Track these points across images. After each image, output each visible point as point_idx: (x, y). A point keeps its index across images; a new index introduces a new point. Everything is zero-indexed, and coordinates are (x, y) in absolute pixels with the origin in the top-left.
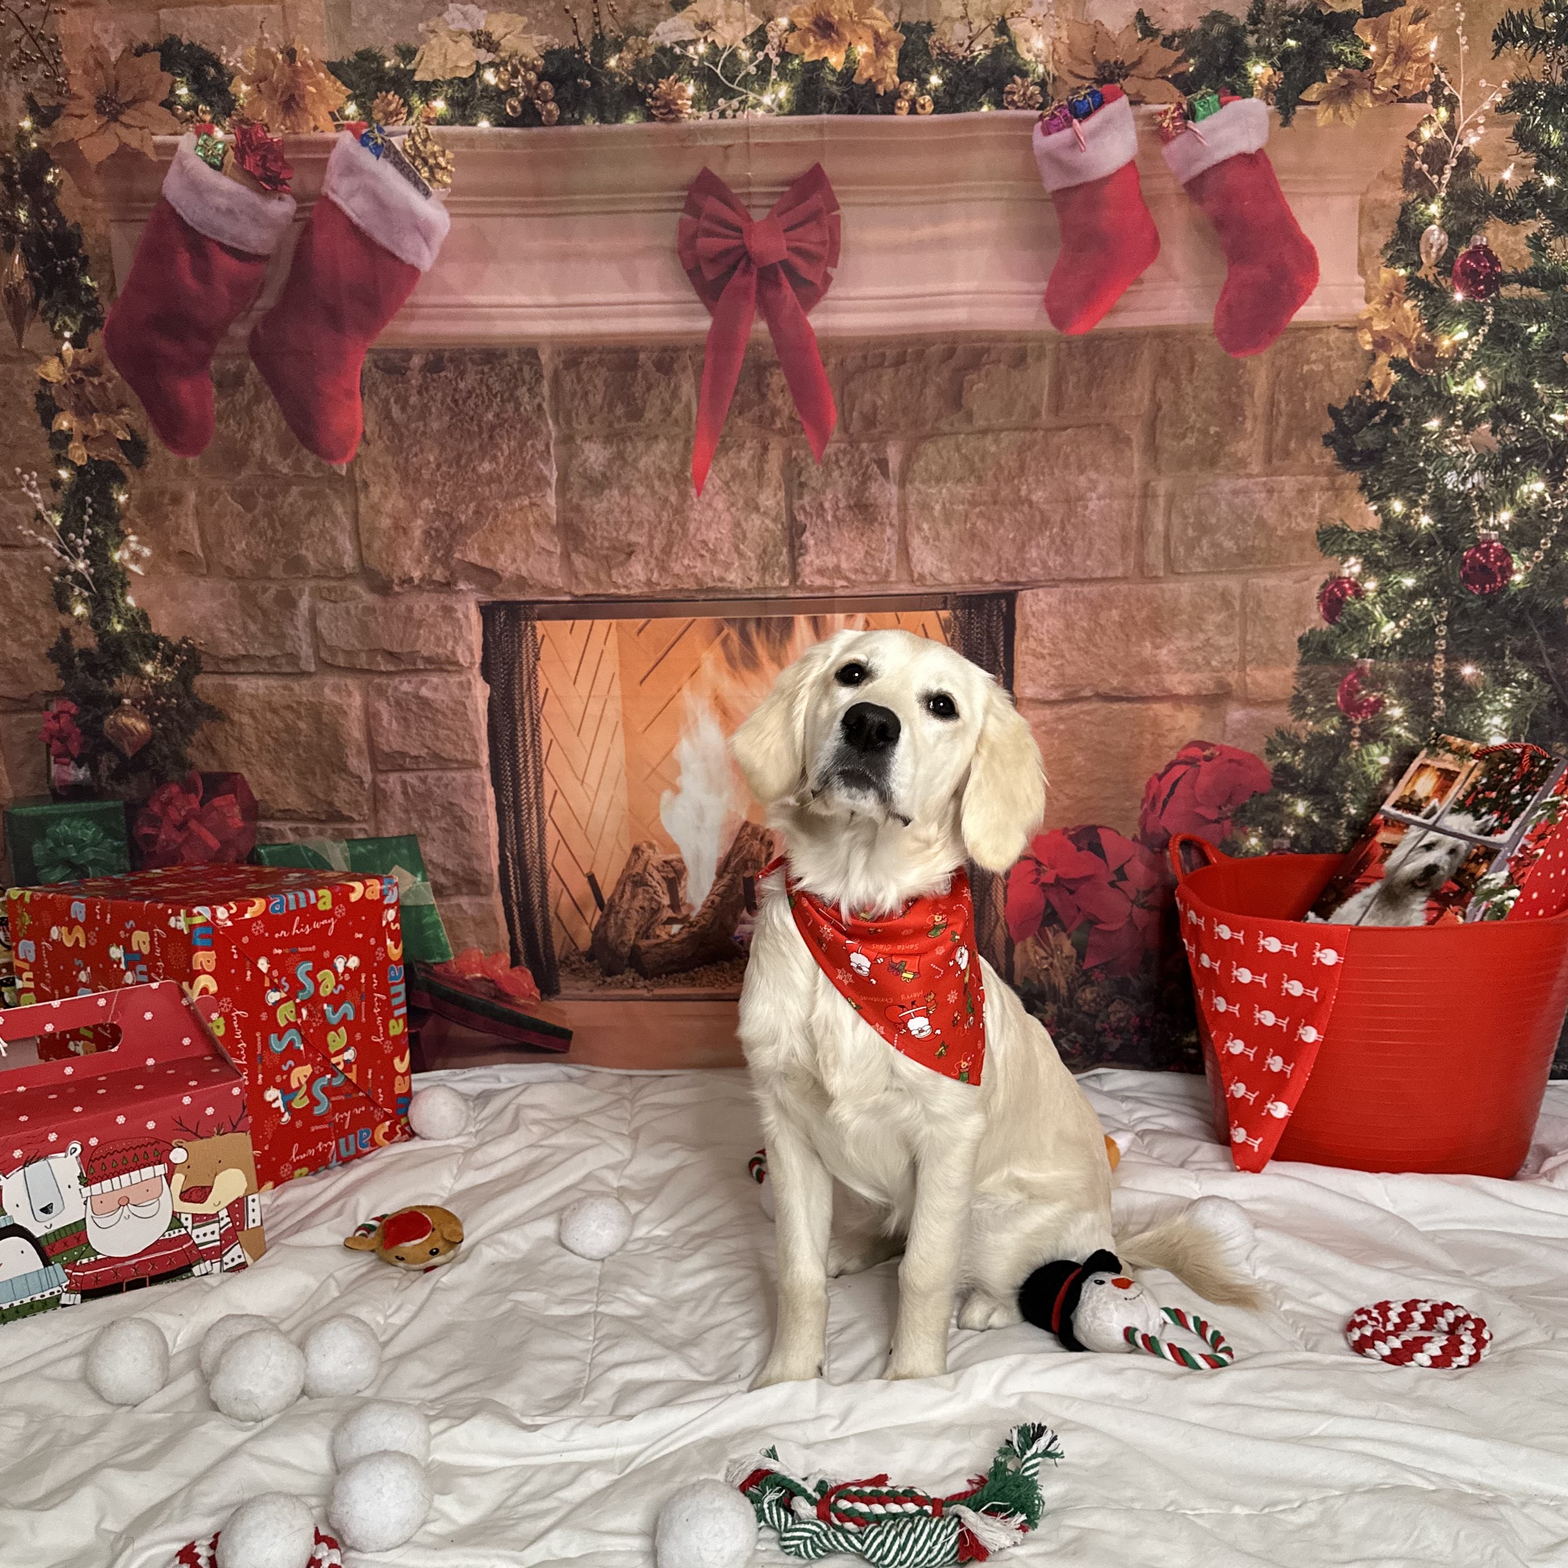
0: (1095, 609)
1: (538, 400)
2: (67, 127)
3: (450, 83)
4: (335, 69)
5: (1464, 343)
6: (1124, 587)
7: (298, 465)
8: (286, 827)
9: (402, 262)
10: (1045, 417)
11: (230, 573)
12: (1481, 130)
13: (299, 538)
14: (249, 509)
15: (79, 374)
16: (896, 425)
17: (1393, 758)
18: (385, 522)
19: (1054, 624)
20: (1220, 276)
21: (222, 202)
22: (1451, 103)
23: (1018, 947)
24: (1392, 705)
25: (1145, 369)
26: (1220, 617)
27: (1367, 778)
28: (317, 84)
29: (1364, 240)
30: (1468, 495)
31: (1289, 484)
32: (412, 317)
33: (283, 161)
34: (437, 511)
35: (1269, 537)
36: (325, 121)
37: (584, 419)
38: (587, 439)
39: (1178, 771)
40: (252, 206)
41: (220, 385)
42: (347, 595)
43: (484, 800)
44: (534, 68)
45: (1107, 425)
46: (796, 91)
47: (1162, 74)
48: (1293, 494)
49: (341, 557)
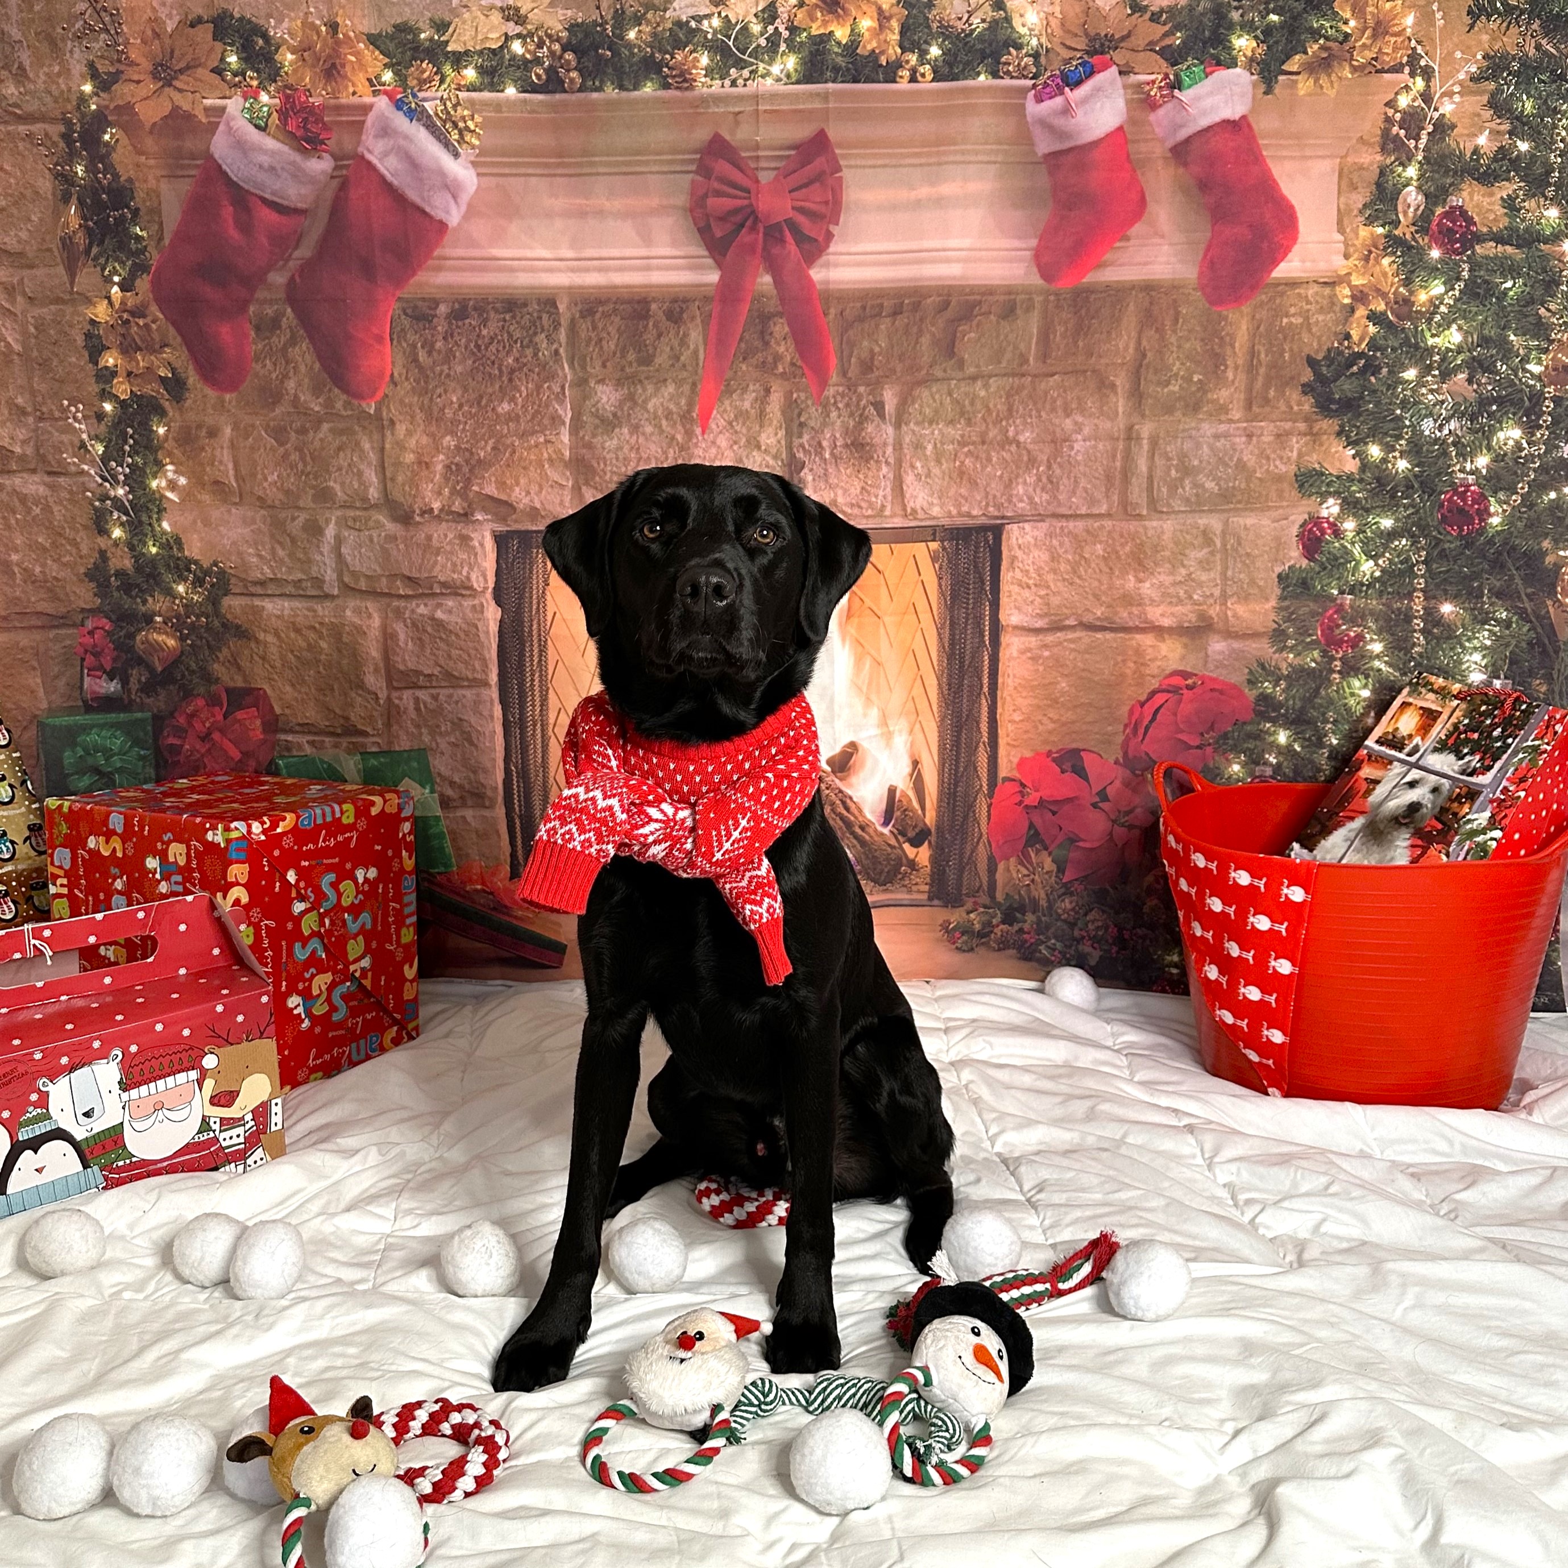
0: (1079, 543)
1: (555, 346)
2: (124, 91)
3: (481, 53)
4: (373, 40)
5: (1441, 298)
6: (1108, 524)
7: (329, 404)
8: (303, 739)
9: (432, 218)
10: (1033, 364)
11: (262, 502)
12: (1457, 98)
13: (327, 471)
14: (281, 444)
15: (125, 316)
16: (894, 371)
17: (1374, 691)
18: (409, 458)
19: (1042, 556)
20: (1204, 235)
21: (265, 160)
22: (1427, 73)
23: (1001, 866)
24: (1372, 640)
25: (1130, 319)
26: (1202, 554)
27: (1348, 709)
28: (357, 54)
29: (1343, 200)
30: (1444, 441)
31: (1267, 430)
32: (439, 269)
33: (323, 123)
34: (458, 447)
35: (1248, 479)
36: (362, 87)
37: (598, 364)
38: (598, 382)
39: (1160, 698)
40: (293, 163)
41: (258, 329)
42: (371, 524)
43: (492, 717)
44: (558, 40)
45: (1094, 371)
46: (803, 62)
47: (1150, 47)
48: (1271, 438)
49: (366, 488)
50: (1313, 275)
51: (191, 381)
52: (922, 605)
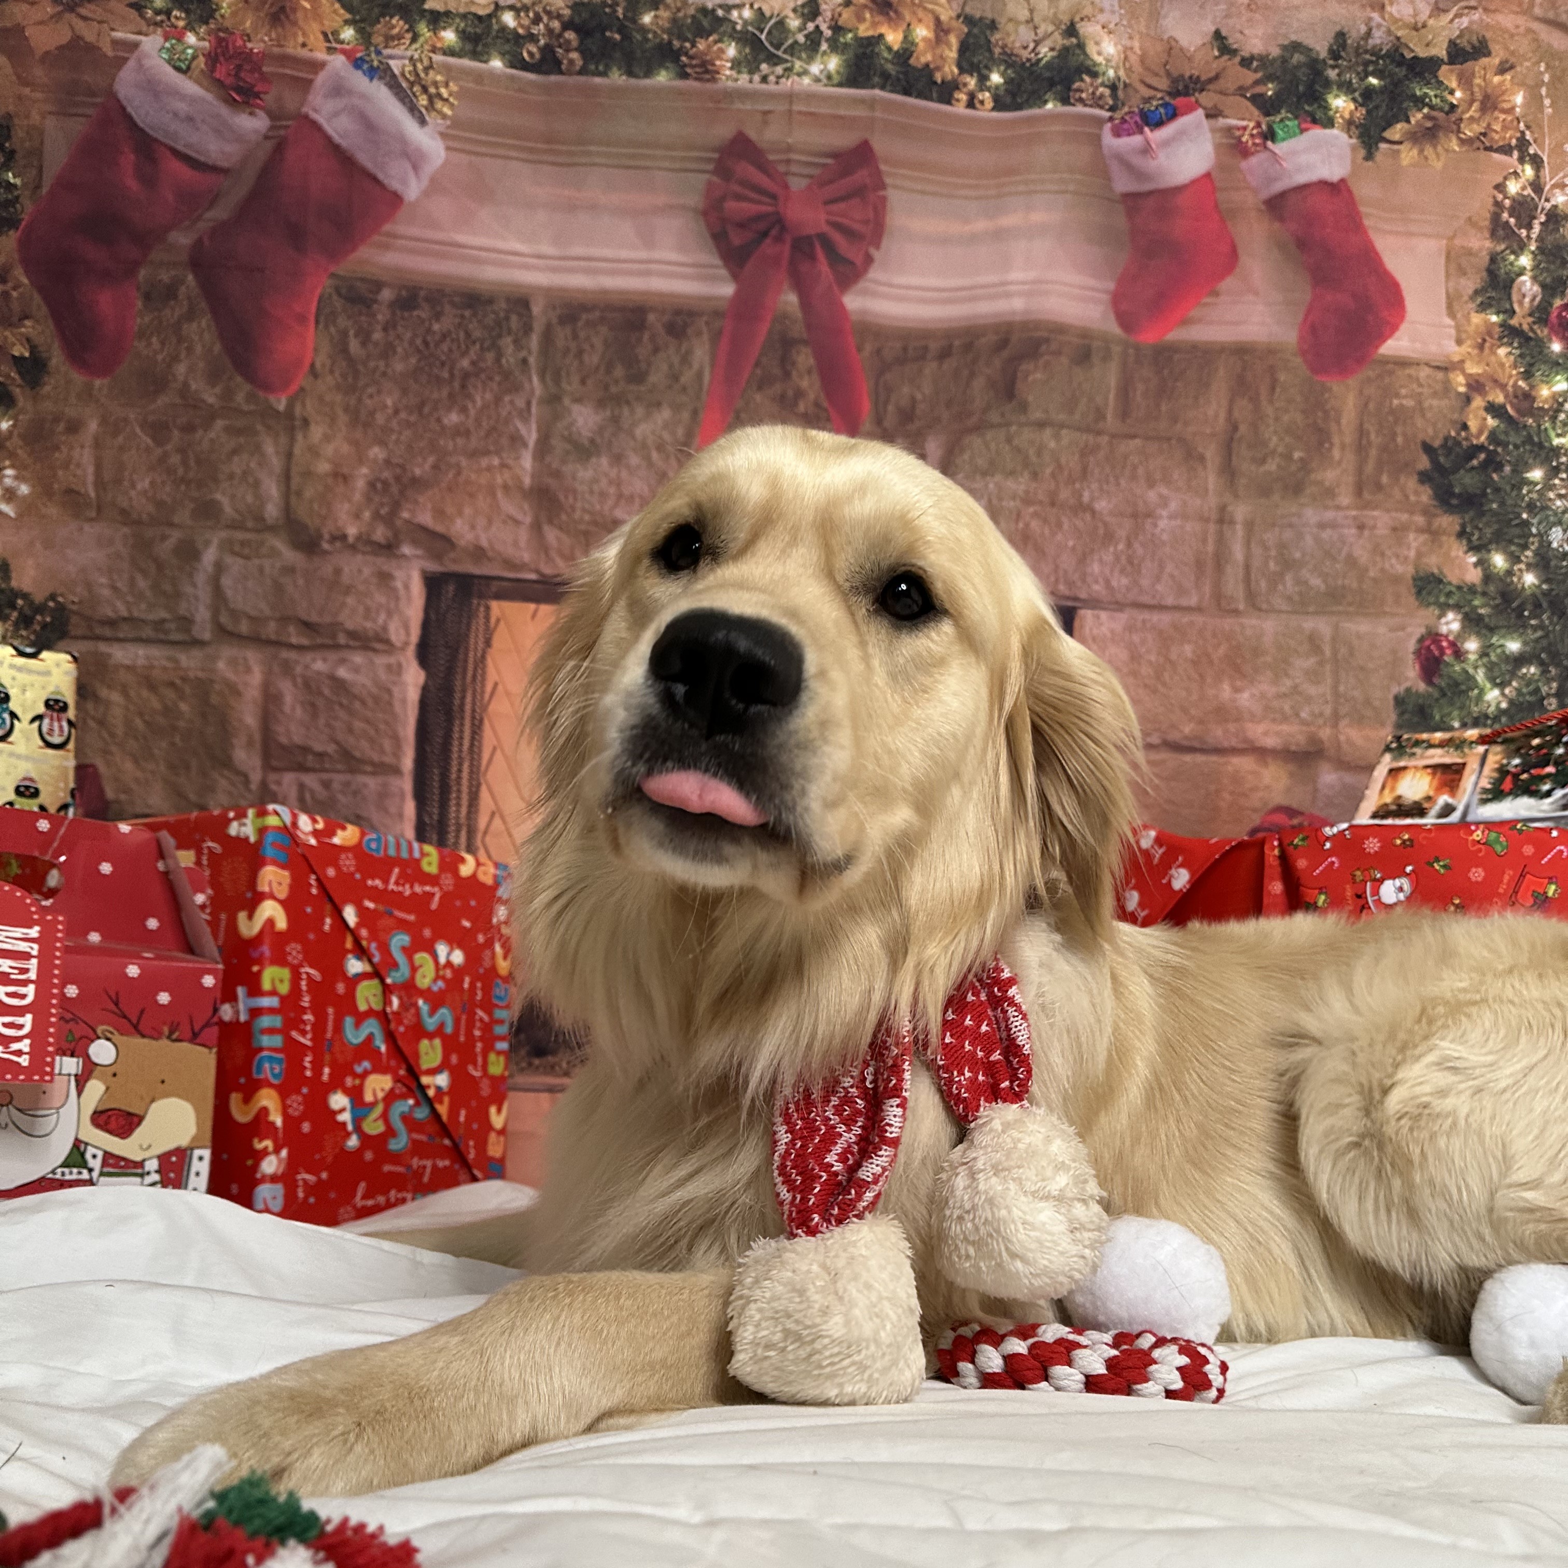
1: (524, 353)
5: (1564, 395)
6: (1198, 620)
7: (227, 395)
10: (1111, 421)
11: (126, 516)
13: (215, 479)
14: (159, 443)
16: (939, 420)
18: (324, 468)
20: (1304, 294)
21: (182, 107)
22: (1536, 163)
26: (1311, 662)
29: (1451, 284)
31: (1382, 520)
33: (262, 74)
34: (387, 461)
35: (1360, 578)
36: (315, 40)
37: (576, 379)
38: (576, 400)
41: (147, 298)
42: (264, 550)
44: (558, 17)
45: (1179, 440)
46: (848, 64)
47: (1241, 91)
48: (1386, 532)
49: (263, 504)
50: (1423, 357)
51: (54, 362)
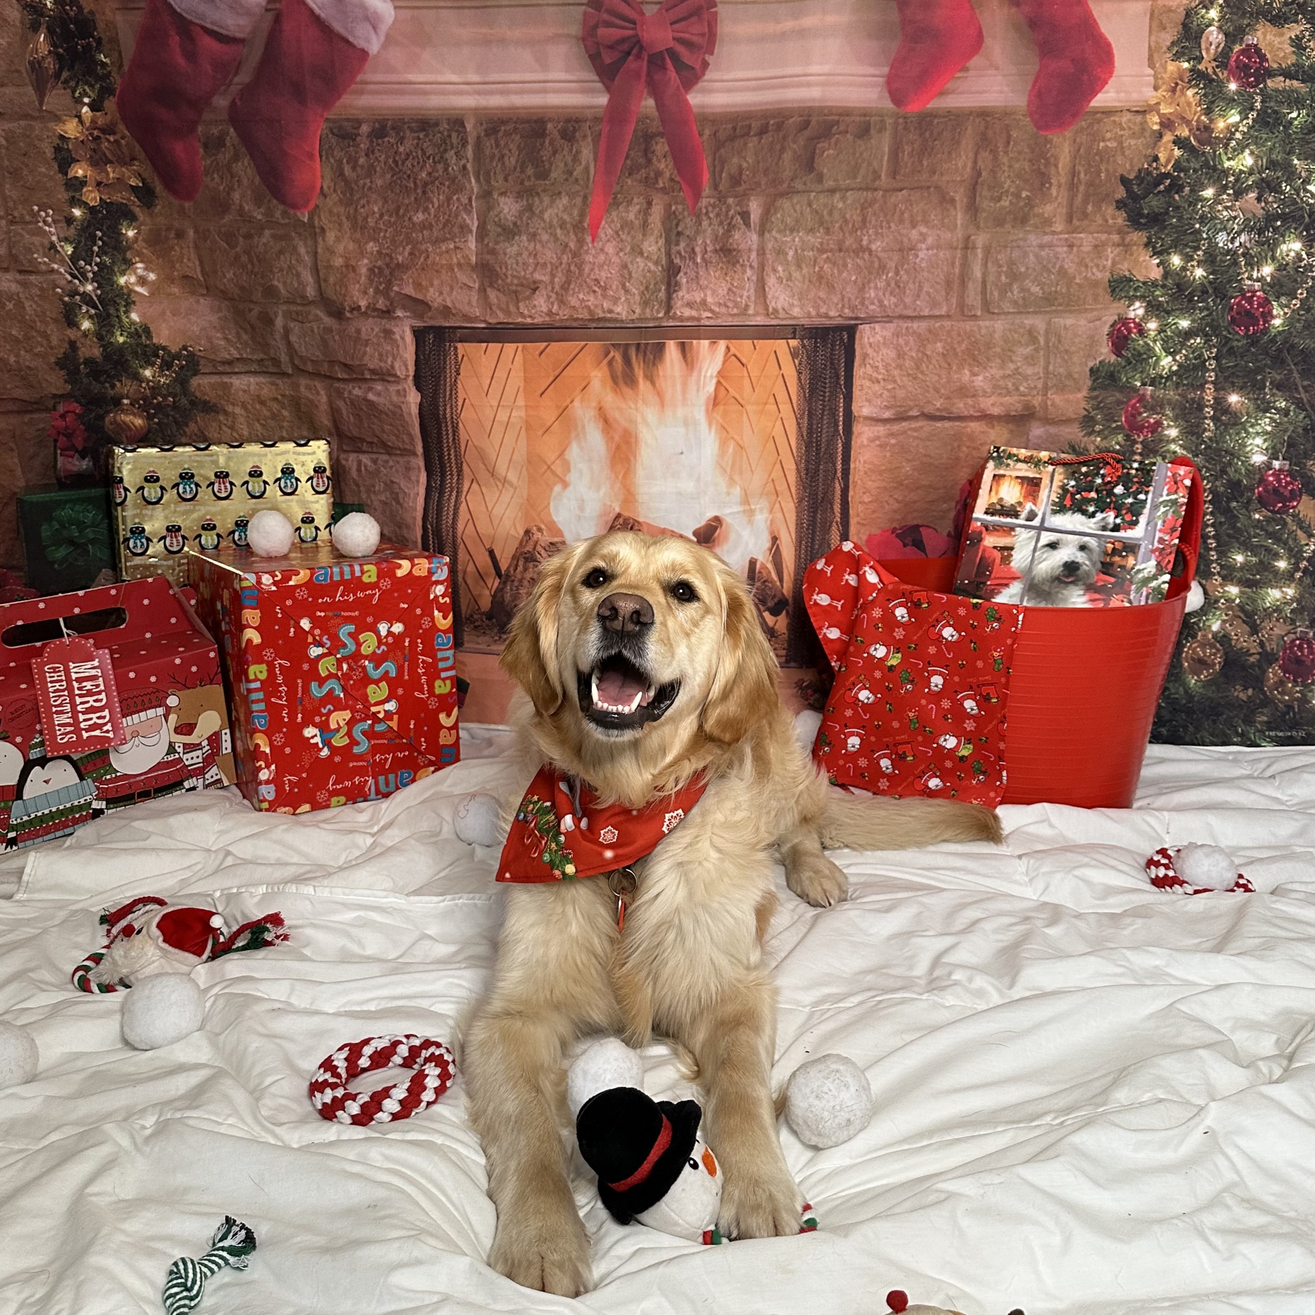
0: (922, 341)
5: (1236, 126)
6: (947, 324)
7: (269, 213)
9: (354, 46)
10: (884, 180)
11: (224, 295)
13: (272, 271)
14: (232, 247)
15: (95, 133)
16: (758, 184)
18: (338, 262)
19: (889, 354)
20: (1033, 67)
24: (1169, 426)
25: (968, 142)
26: (1027, 350)
29: (1153, 38)
30: (1235, 252)
31: (1086, 240)
32: (362, 92)
34: (379, 252)
35: (1069, 285)
37: (500, 177)
38: (501, 194)
41: (206, 146)
42: (311, 317)
43: (418, 481)
45: (936, 188)
48: (1089, 248)
49: (304, 287)
50: (1127, 105)
52: (782, 396)
